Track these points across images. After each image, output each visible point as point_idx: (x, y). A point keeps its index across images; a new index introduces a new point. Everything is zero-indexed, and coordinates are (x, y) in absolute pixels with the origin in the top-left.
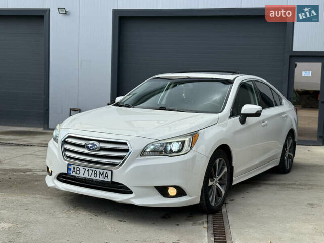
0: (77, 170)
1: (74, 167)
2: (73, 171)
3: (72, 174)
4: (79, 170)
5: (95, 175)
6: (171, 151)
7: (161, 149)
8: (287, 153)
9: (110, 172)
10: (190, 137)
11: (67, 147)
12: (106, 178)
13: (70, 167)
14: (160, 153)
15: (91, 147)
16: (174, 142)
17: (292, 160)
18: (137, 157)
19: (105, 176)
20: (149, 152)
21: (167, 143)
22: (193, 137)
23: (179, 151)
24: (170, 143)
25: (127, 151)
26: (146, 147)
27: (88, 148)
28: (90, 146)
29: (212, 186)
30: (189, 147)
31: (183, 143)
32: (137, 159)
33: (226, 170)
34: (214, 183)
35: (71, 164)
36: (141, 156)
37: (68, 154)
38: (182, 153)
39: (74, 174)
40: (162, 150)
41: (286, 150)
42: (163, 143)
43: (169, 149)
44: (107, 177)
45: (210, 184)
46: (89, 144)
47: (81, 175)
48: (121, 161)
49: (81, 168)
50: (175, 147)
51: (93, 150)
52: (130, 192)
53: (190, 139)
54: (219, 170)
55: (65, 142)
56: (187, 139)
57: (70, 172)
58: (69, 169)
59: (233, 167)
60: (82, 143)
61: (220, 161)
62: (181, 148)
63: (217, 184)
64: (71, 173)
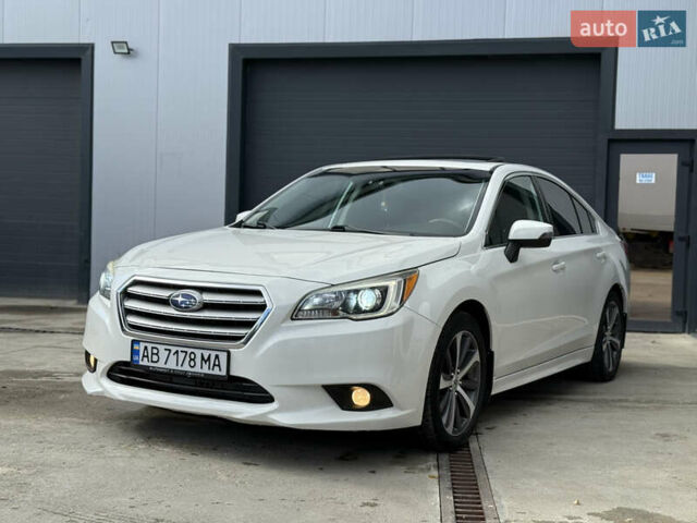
0: (152, 354)
1: (146, 348)
2: (144, 356)
3: (141, 363)
4: (157, 354)
5: (192, 363)
6: (358, 310)
7: (337, 304)
8: (608, 337)
9: (225, 354)
10: (400, 279)
11: (131, 304)
12: (217, 368)
13: (136, 347)
14: (334, 314)
15: (182, 302)
16: (364, 289)
17: (620, 353)
18: (284, 321)
19: (214, 365)
20: (310, 310)
21: (349, 292)
22: (405, 281)
23: (376, 309)
24: (357, 292)
25: (261, 308)
26: (304, 299)
27: (176, 305)
28: (180, 299)
29: (446, 389)
30: (396, 300)
31: (384, 291)
32: (283, 325)
33: (476, 357)
34: (453, 383)
35: (138, 342)
36: (292, 319)
37: (132, 319)
38: (382, 314)
39: (145, 362)
40: (339, 307)
41: (607, 330)
42: (340, 292)
43: (353, 303)
44: (219, 365)
45: (443, 384)
46: (177, 296)
47: (161, 364)
48: (250, 331)
49: (161, 348)
50: (367, 300)
51: (187, 309)
52: (268, 399)
53: (399, 283)
54: (463, 356)
55: (126, 295)
56: (392, 284)
57: (136, 358)
58: (134, 352)
59: (492, 353)
60: (164, 294)
61: (463, 336)
62: (379, 302)
63: (459, 389)
64: (138, 361)
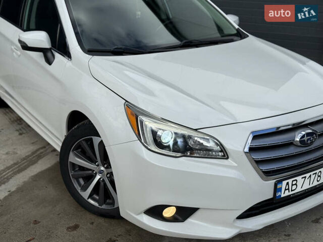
0: (292, 185)
1: (288, 184)
2: (286, 190)
3: (282, 196)
4: (296, 184)
13: (279, 186)
15: (308, 140)
27: (303, 144)
28: (306, 139)
35: (280, 182)
39: (287, 193)
46: (303, 137)
47: (299, 189)
49: (299, 178)
51: (311, 144)
64: (280, 195)
